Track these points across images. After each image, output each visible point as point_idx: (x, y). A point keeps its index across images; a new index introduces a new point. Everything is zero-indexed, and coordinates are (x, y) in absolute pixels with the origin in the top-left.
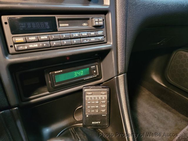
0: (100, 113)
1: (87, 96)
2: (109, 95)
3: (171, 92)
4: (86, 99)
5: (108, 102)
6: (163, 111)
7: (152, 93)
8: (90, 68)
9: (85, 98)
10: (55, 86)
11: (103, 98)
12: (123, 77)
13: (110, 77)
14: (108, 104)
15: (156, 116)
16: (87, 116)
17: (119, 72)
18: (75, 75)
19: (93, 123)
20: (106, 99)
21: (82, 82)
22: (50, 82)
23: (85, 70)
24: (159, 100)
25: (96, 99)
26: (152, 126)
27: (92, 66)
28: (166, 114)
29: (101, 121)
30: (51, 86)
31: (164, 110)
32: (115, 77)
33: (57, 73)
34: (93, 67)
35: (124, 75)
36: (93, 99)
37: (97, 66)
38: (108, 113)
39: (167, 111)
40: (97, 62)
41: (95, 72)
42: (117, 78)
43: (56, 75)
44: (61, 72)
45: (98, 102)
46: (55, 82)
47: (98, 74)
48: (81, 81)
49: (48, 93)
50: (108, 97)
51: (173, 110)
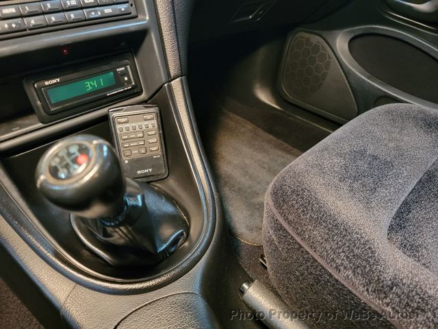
0: (149, 154)
1: (118, 126)
2: (159, 120)
3: (292, 118)
4: (118, 132)
5: (161, 132)
6: (278, 156)
7: (258, 126)
8: (116, 73)
9: (115, 130)
10: (52, 110)
11: (150, 127)
12: (179, 83)
13: (157, 87)
14: (160, 137)
15: (266, 166)
16: (126, 162)
17: (172, 75)
18: (88, 88)
19: (139, 172)
20: (156, 126)
21: (104, 101)
22: (39, 102)
23: (105, 76)
24: (271, 137)
25: (138, 129)
26: (259, 183)
27: (118, 67)
28: (283, 160)
29: (153, 167)
30: (42, 111)
31: (280, 153)
32: (164, 84)
33: (50, 85)
34: (120, 69)
35: (181, 80)
36: (131, 130)
37: (128, 67)
38: (164, 152)
39: (284, 155)
40: (127, 59)
41: (126, 79)
42: (170, 86)
43: (48, 89)
44: (57, 83)
45: (141, 135)
46: (50, 102)
47: (133, 84)
48: (101, 99)
49: (40, 125)
50: (160, 123)
51: (296, 150)
